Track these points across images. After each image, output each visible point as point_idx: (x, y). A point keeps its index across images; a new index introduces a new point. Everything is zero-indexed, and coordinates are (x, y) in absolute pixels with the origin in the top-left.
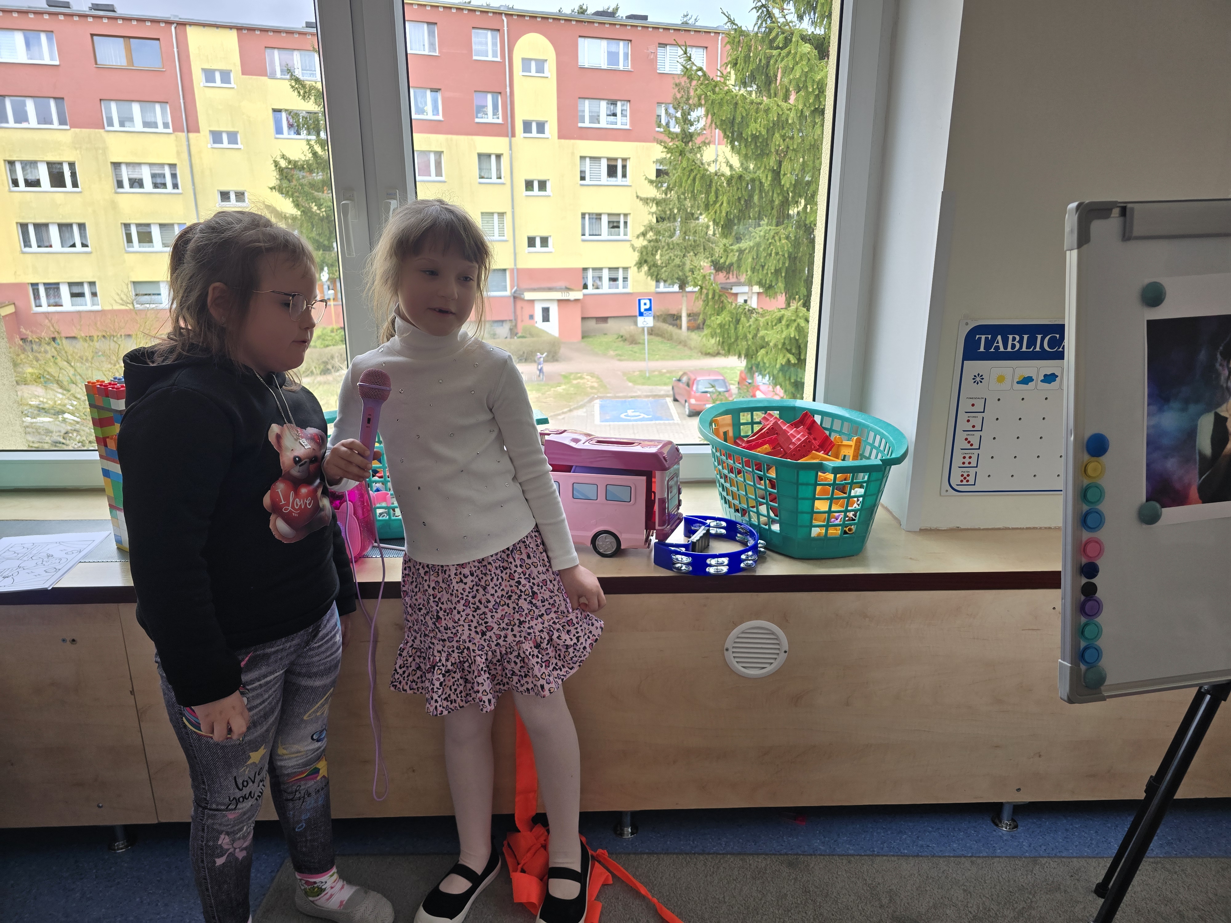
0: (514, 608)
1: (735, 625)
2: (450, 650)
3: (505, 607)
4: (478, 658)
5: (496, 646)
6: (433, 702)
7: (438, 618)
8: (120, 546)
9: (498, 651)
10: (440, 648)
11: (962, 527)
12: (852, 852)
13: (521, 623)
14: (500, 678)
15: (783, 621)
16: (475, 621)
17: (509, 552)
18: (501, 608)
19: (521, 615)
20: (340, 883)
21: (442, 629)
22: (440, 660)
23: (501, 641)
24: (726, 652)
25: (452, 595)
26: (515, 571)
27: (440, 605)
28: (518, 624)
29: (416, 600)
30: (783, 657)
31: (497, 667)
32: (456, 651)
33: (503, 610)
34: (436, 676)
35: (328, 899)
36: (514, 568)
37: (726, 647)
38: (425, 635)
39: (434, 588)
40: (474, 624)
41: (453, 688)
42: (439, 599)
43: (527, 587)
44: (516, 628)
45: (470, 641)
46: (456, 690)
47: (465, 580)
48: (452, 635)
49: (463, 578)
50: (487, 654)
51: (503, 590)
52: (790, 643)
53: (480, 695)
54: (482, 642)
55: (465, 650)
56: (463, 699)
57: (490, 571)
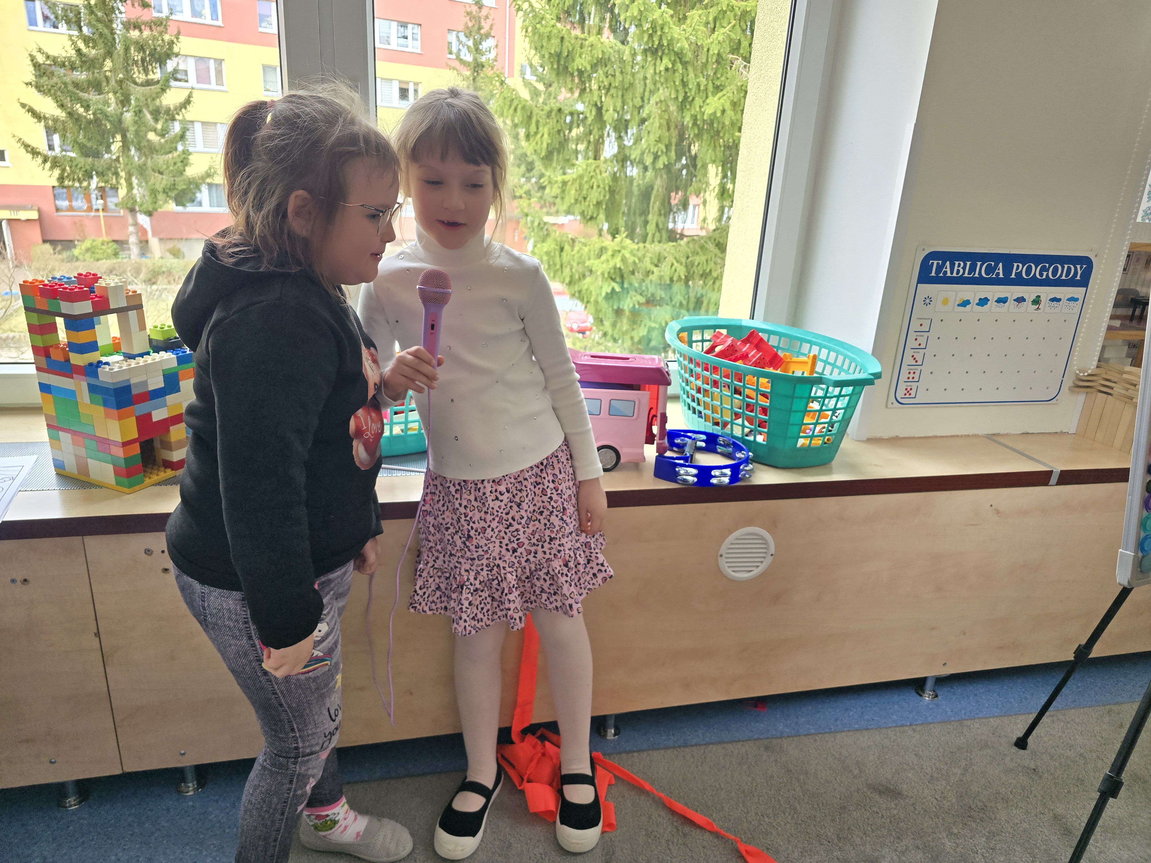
0: (545, 525)
1: (730, 532)
2: (479, 569)
3: (537, 522)
4: (509, 576)
5: (526, 561)
6: (461, 622)
7: (469, 537)
8: (61, 472)
9: (528, 568)
10: (468, 567)
11: (901, 436)
12: (813, 731)
13: (551, 539)
14: (528, 595)
15: (772, 526)
16: (507, 538)
17: (543, 467)
18: (532, 523)
19: (552, 532)
20: (352, 814)
21: (472, 548)
22: (468, 579)
23: (531, 557)
24: (719, 558)
25: (486, 513)
26: (548, 487)
27: (471, 524)
28: (548, 540)
29: (443, 519)
30: (769, 560)
31: (526, 584)
32: (485, 569)
33: (534, 525)
34: (464, 596)
35: (342, 832)
36: (546, 484)
37: (720, 553)
38: (451, 555)
39: (466, 507)
40: (506, 541)
41: (480, 607)
42: (471, 518)
43: (559, 503)
44: (546, 545)
45: (500, 559)
46: (482, 609)
47: (501, 498)
48: (483, 553)
49: (499, 496)
50: (516, 571)
51: (535, 505)
52: (776, 547)
53: (510, 613)
54: (513, 559)
55: (495, 568)
56: (490, 617)
57: (526, 487)
